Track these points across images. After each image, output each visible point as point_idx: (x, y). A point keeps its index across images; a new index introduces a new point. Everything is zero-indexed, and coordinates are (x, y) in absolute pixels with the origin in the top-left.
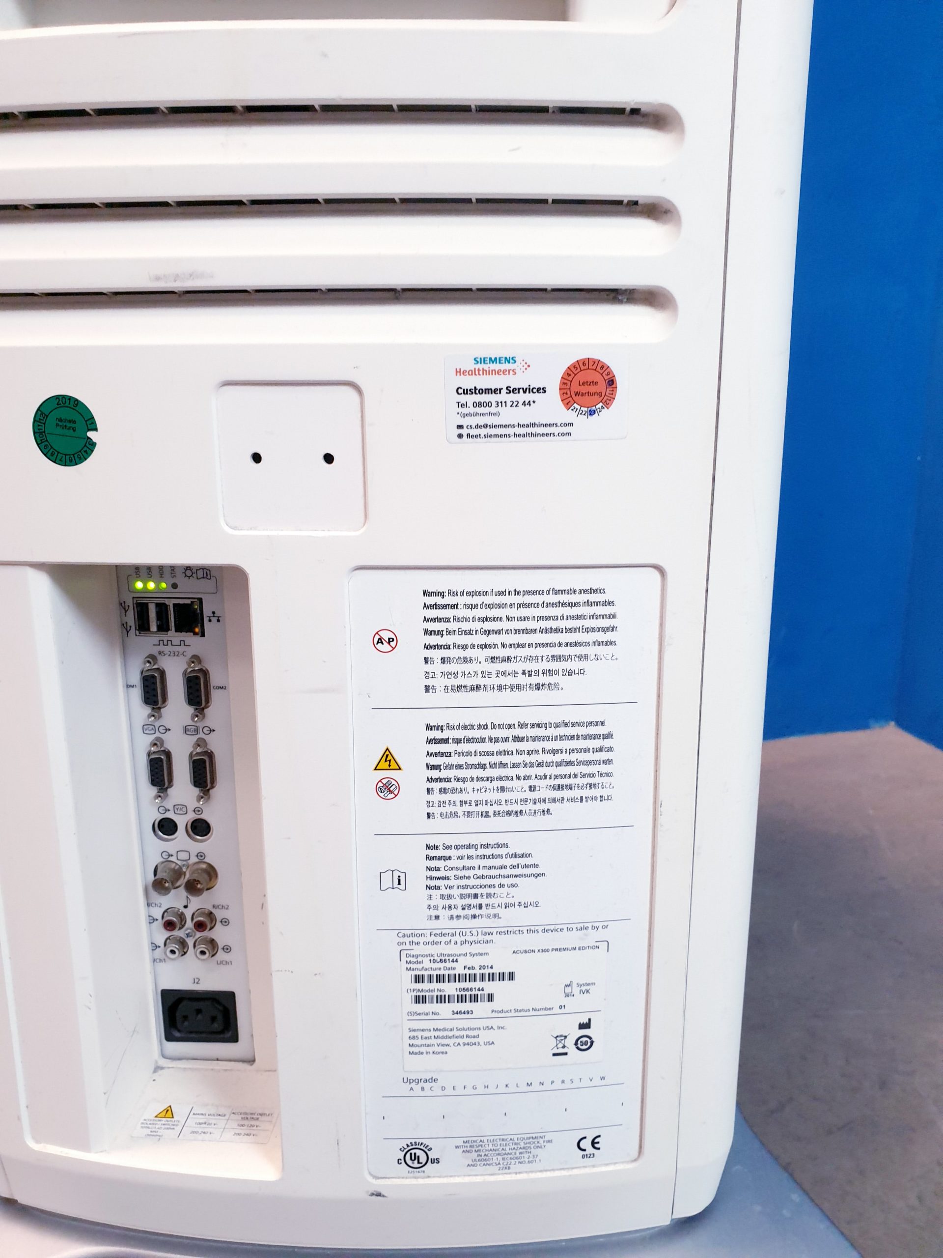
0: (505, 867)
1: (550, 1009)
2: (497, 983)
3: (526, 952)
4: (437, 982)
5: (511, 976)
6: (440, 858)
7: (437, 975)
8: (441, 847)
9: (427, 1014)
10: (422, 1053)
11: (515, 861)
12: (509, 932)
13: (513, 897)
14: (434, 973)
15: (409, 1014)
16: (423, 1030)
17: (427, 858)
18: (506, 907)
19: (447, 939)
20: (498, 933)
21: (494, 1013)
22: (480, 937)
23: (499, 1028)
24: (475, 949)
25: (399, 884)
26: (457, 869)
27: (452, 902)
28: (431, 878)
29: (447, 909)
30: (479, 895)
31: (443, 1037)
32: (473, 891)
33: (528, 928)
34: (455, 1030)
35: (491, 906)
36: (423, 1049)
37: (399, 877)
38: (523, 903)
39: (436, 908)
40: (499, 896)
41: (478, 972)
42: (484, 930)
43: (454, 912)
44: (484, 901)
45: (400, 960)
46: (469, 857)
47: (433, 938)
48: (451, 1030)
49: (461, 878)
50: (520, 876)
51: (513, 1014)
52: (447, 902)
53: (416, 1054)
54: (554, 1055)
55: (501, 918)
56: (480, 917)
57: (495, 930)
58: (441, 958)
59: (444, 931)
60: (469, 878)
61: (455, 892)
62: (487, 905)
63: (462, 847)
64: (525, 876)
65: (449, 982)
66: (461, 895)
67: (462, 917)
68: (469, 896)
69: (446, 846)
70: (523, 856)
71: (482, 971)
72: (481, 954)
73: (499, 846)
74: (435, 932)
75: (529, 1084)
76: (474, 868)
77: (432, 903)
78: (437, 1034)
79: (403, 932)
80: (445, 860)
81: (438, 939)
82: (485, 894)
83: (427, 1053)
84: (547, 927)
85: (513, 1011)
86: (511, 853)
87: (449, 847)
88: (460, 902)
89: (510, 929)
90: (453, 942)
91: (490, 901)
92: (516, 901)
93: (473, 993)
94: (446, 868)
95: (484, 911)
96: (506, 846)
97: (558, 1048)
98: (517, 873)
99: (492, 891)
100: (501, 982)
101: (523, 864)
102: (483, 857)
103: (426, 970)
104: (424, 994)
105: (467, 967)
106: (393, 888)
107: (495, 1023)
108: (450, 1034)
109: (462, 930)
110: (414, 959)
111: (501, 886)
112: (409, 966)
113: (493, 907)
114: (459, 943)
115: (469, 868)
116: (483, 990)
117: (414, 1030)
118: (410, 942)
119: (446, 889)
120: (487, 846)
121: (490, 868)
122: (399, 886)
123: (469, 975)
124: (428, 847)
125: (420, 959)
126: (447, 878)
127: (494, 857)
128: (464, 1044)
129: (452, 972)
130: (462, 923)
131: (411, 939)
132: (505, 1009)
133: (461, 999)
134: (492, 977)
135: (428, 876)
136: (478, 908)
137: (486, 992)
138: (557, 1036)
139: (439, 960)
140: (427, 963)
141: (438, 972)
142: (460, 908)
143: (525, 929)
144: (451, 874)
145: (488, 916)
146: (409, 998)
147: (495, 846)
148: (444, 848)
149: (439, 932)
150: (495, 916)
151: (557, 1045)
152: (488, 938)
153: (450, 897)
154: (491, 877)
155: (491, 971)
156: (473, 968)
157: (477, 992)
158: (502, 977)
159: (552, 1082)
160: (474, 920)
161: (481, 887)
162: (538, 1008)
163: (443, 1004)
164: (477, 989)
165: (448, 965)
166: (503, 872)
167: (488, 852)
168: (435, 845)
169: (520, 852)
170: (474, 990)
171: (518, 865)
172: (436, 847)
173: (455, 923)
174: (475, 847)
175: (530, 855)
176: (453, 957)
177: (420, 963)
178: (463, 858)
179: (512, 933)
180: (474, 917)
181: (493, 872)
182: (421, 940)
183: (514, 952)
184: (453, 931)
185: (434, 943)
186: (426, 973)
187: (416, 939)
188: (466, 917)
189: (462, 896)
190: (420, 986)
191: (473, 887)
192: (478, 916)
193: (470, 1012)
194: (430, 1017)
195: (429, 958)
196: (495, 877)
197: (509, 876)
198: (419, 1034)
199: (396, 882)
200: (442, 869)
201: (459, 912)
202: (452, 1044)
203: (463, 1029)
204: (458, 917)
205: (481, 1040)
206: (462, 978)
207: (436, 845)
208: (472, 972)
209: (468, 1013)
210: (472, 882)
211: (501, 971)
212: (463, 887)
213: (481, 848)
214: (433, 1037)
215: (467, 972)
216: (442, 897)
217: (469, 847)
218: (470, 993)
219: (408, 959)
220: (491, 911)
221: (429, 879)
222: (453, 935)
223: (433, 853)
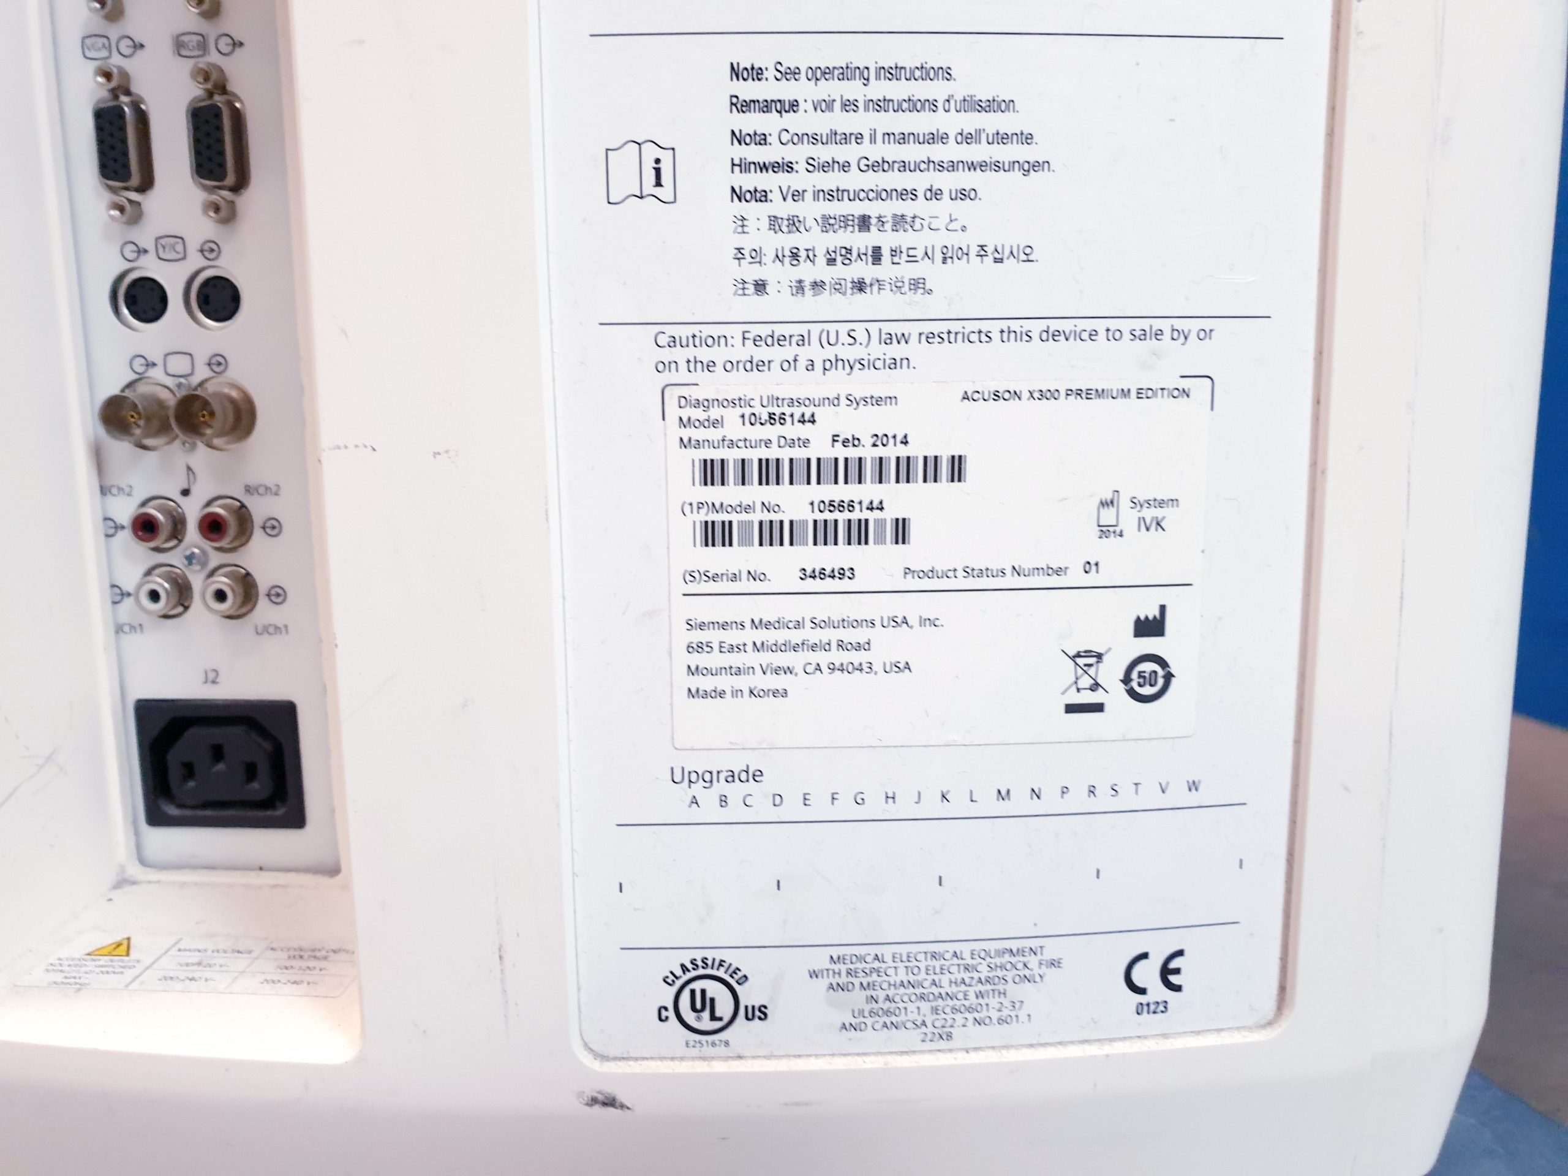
0: (943, 138)
1: (1059, 571)
2: (919, 487)
3: (997, 396)
4: (760, 483)
5: (958, 468)
6: (767, 107)
7: (760, 460)
8: (770, 73)
9: (734, 577)
10: (722, 694)
11: (971, 121)
12: (952, 336)
13: (964, 229)
14: (753, 455)
15: (687, 579)
16: (723, 626)
17: (731, 104)
18: (944, 261)
19: (788, 352)
20: (923, 338)
21: (909, 576)
22: (877, 350)
23: (923, 622)
24: (864, 383)
26: (815, 139)
27: (800, 241)
28: (744, 166)
29: (787, 260)
30: (874, 221)
31: (776, 647)
32: (858, 208)
33: (1004, 325)
34: (808, 624)
35: (904, 256)
36: (723, 682)
38: (990, 249)
39: (757, 257)
40: (925, 224)
41: (869, 453)
42: (887, 328)
43: (807, 272)
44: (887, 240)
45: (664, 419)
46: (849, 106)
47: (750, 351)
48: (798, 625)
49: (825, 167)
50: (982, 166)
51: (960, 582)
52: (788, 241)
53: (706, 696)
54: (1070, 709)
55: (930, 292)
56: (875, 288)
57: (913, 329)
58: (771, 410)
59: (779, 330)
60: (845, 167)
61: (810, 210)
62: (894, 252)
63: (827, 73)
64: (997, 166)
65: (791, 483)
66: (826, 218)
67: (827, 287)
68: (845, 221)
69: (783, 68)
70: (992, 106)
71: (880, 452)
72: (878, 401)
73: (926, 73)
74: (755, 330)
75: (1004, 793)
76: (859, 138)
77: (748, 243)
78: (760, 636)
79: (671, 330)
80: (780, 112)
81: (762, 353)
82: (889, 218)
83: (735, 694)
84: (1054, 325)
85: (960, 573)
86: (959, 97)
87: (792, 74)
88: (822, 242)
89: (955, 326)
90: (802, 363)
91: (903, 239)
92: (970, 240)
93: (856, 515)
94: (785, 137)
95: (885, 270)
96: (946, 73)
97: (1078, 690)
98: (977, 158)
99: (906, 208)
100: (931, 484)
101: (991, 131)
102: (884, 105)
103: (732, 444)
104: (725, 517)
105: (840, 439)
107: (913, 607)
108: (795, 636)
109: (826, 326)
110: (698, 414)
111: (934, 194)
112: (686, 434)
113: (912, 259)
114: (819, 366)
115: (846, 138)
116: (882, 509)
117: (701, 626)
118: (688, 361)
119: (785, 199)
120: (894, 73)
121: (903, 139)
123: (846, 459)
124: (735, 72)
125: (715, 413)
126: (789, 167)
127: (914, 105)
128: (832, 669)
129: (799, 453)
130: (828, 305)
131: (690, 352)
132: (939, 567)
133: (825, 533)
134: (905, 470)
135: (737, 162)
136: (870, 259)
137: (890, 515)
138: (1078, 655)
139: (765, 417)
140: (734, 428)
141: (764, 453)
142: (821, 260)
143: (995, 327)
144: (798, 154)
145: (897, 287)
146: (685, 529)
147: (918, 73)
148: (778, 75)
149: (764, 330)
150: (917, 284)
151: (1076, 681)
152: (896, 351)
153: (794, 223)
154: (904, 166)
155: (903, 451)
156: (855, 442)
157: (866, 514)
158: (932, 469)
159: (1064, 790)
160: (859, 297)
161: (879, 196)
162: (1026, 565)
163: (776, 549)
164: (864, 506)
165: (792, 430)
166: (938, 152)
167: (897, 90)
168: (753, 68)
169: (984, 95)
170: (858, 507)
171: (979, 132)
172: (757, 73)
173: (810, 306)
174: (862, 74)
175: (1006, 106)
176: (803, 409)
177: (716, 423)
178: (829, 105)
179: (960, 336)
180: (860, 286)
181: (912, 153)
182: (718, 354)
183: (966, 397)
184: (803, 329)
185: (754, 365)
186: (732, 456)
187: (704, 354)
188: (838, 287)
189: (827, 223)
190: (715, 494)
191: (856, 197)
192: (871, 285)
193: (848, 573)
194: (743, 584)
195: (739, 411)
196: (917, 167)
197: (953, 166)
198: (715, 637)
200: (773, 139)
201: (821, 271)
202: (799, 669)
203: (829, 624)
204: (818, 285)
205: (875, 656)
206: (827, 471)
207: (756, 67)
208: (852, 453)
209: (842, 574)
210: (853, 180)
211: (930, 454)
212: (831, 195)
213: (878, 78)
214: (750, 647)
215: (841, 452)
216: (774, 222)
217: (846, 73)
218: (847, 515)
219: (685, 413)
220: (907, 271)
221: (737, 169)
222: (803, 341)
223: (748, 90)
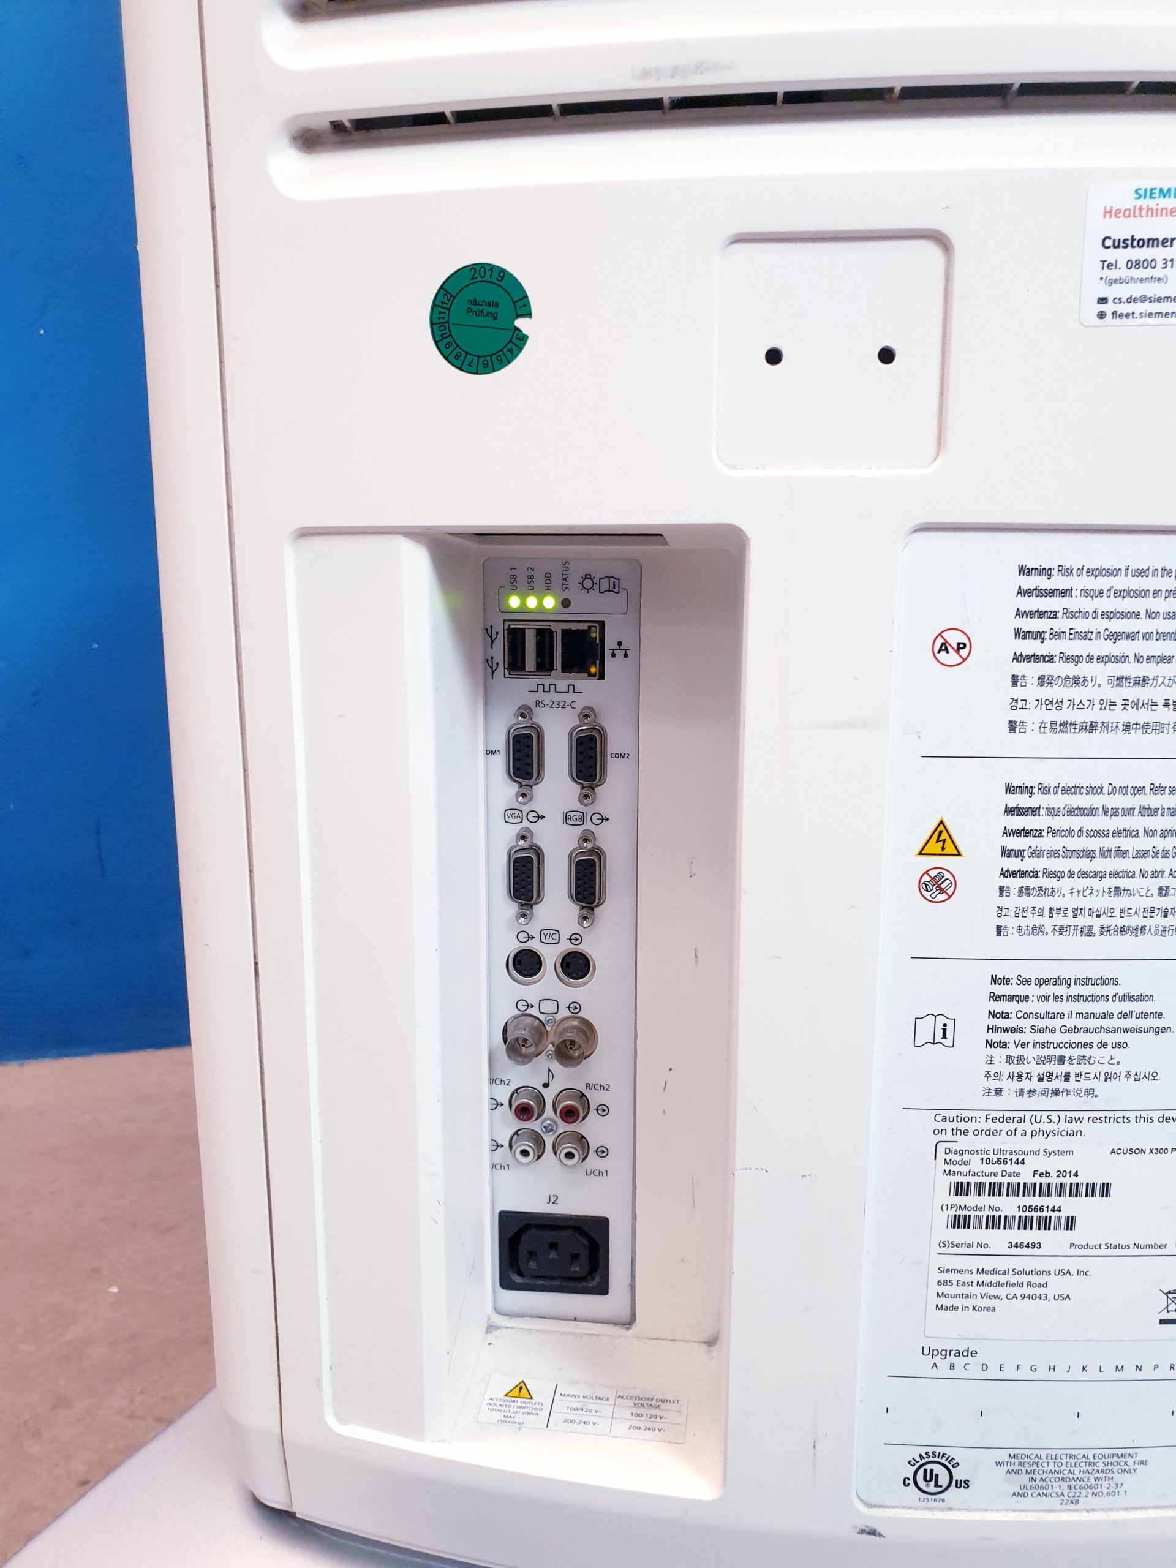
0: (1111, 1016)
1: (1161, 1247)
2: (1082, 1200)
3: (1131, 1151)
4: (989, 1195)
5: (1106, 1190)
6: (1011, 998)
7: (990, 1183)
8: (1014, 981)
9: (970, 1246)
10: (956, 1308)
11: (1127, 1007)
12: (1107, 1120)
13: (1118, 1063)
14: (987, 1180)
15: (942, 1245)
16: (960, 1272)
17: (990, 997)
18: (1106, 1080)
19: (1012, 1126)
20: (1091, 1120)
21: (1073, 1248)
22: (1063, 1126)
23: (1079, 1273)
24: (1053, 1144)
25: (944, 1037)
26: (1037, 1016)
27: (1024, 1068)
28: (995, 1029)
29: (1015, 1078)
30: (1067, 1059)
31: (991, 1284)
32: (1058, 1052)
33: (1138, 1114)
34: (1011, 1272)
35: (1083, 1077)
36: (958, 1302)
37: (945, 1025)
38: (1132, 1074)
39: (998, 1076)
40: (1097, 1061)
41: (1054, 1180)
42: (1070, 1114)
43: (1026, 1085)
44: (1073, 1069)
45: (935, 1159)
46: (1058, 998)
47: (989, 1124)
48: (1005, 1273)
49: (1041, 1030)
50: (1132, 1030)
51: (1103, 1252)
52: (1016, 1069)
53: (947, 1308)
54: (1162, 1322)
55: (1096, 1096)
56: (1065, 1093)
57: (1086, 1115)
58: (999, 1156)
59: (1007, 1114)
60: (1053, 1030)
61: (1030, 1053)
62: (1077, 1075)
63: (1047, 981)
64: (1140, 1030)
65: (1008, 1195)
66: (1039, 1057)
67: (1037, 1093)
68: (1050, 1059)
69: (1021, 979)
70: (1139, 998)
71: (1061, 1180)
72: (1062, 1153)
73: (1104, 981)
74: (993, 1114)
75: (1120, 1367)
76: (1062, 1015)
77: (993, 1069)
78: (982, 1278)
79: (944, 1113)
80: (1018, 1001)
81: (997, 1126)
82: (1076, 1057)
83: (965, 1308)
84: (1167, 1114)
85: (1103, 1247)
86: (1121, 994)
87: (1027, 981)
88: (1036, 1069)
89: (1109, 1114)
90: (1019, 1132)
91: (1083, 1068)
92: (1122, 1069)
93: (1044, 1214)
94: (1020, 1014)
95: (1072, 1085)
96: (1115, 981)
97: (1168, 1312)
98: (1129, 1026)
99: (1087, 1052)
100: (1090, 1198)
101: (1138, 1011)
102: (1077, 998)
103: (974, 1174)
104: (967, 1213)
105: (1039, 1173)
106: (934, 1044)
107: (1073, 1265)
108: (1003, 1279)
109: (1035, 1113)
110: (957, 1158)
111: (1103, 1045)
112: (948, 1168)
113: (1087, 1079)
114: (1029, 1134)
115: (1055, 1016)
116: (1060, 1211)
117: (947, 1271)
118: (953, 1130)
119: (1017, 1047)
120: (1085, 981)
121: (1087, 1016)
122: (943, 1041)
123: (1041, 1184)
124: (994, 980)
125: (966, 1157)
126: (1020, 1030)
127: (1095, 998)
128: (1023, 1297)
129: (1013, 1180)
130: (1037, 1102)
131: (955, 1125)
132: (1091, 1244)
133: (1025, 1223)
134: (1075, 1190)
135: (991, 1027)
136: (1063, 1079)
137: (1064, 1214)
138: (1170, 1292)
139: (995, 1160)
140: (976, 1165)
141: (993, 1179)
142: (1035, 1079)
143: (1132, 1115)
144: (1026, 1024)
145: (1078, 1093)
146: (943, 1218)
147: (1099, 982)
148: (1019, 982)
149: (999, 1115)
150: (1089, 1092)
151: (1167, 1307)
152: (1074, 1127)
153: (1021, 1060)
154: (1087, 1030)
155: (1074, 1180)
156: (1047, 1174)
157: (1050, 1213)
158: (1091, 1190)
159: (1156, 1367)
160: (1055, 1098)
161: (1071, 1046)
162: (1142, 1243)
163: (996, 1231)
164: (1050, 1209)
165: (1009, 1168)
166: (1107, 1023)
167: (1086, 990)
168: (1004, 978)
169: (1136, 993)
170: (1045, 1209)
171: (1131, 1012)
172: (1006, 981)
173: (1027, 1102)
174: (1067, 982)
175: (1150, 998)
176: (1018, 1156)
177: (965, 1163)
178: (1047, 998)
179: (1112, 1120)
180: (1056, 1092)
181: (1092, 1023)
182: (971, 1126)
183: (1113, 1152)
184: (1021, 1114)
185: (992, 1133)
186: (973, 1180)
187: (962, 1126)
188: (1043, 1093)
189: (1040, 1060)
190: (962, 1200)
191: (1058, 1046)
192: (1063, 1092)
193: (1037, 1245)
194: (975, 1250)
195: (980, 1156)
196: (1094, 1031)
197: (1115, 1030)
198: (954, 1277)
199: (939, 1033)
200: (1013, 1016)
201: (1034, 1084)
202: (1003, 1297)
203: (1023, 1272)
204: (1031, 1092)
205: (1050, 1291)
206: (1030, 1190)
207: (1006, 977)
208: (1045, 1180)
209: (1034, 1246)
210: (1057, 1038)
211: (1090, 1182)
212: (1043, 1045)
213: (1076, 983)
214: (975, 1284)
215: (1038, 1180)
216: (1009, 1059)
217: (1058, 981)
218: (1039, 1214)
219: (948, 1157)
220: (1084, 1085)
221: (990, 1031)
222: (1020, 1121)
223: (1000, 990)
